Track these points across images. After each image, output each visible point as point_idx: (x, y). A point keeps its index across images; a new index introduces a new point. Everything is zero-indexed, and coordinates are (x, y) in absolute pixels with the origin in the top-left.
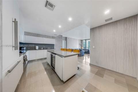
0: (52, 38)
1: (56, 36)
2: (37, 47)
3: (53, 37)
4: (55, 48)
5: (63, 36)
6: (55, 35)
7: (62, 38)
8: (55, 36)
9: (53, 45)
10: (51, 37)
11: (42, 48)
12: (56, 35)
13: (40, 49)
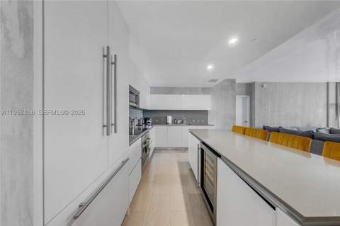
0: (204, 94)
1: (215, 84)
2: (170, 119)
3: (205, 90)
4: (209, 123)
5: (237, 81)
6: (211, 81)
7: (233, 89)
8: (212, 85)
9: (205, 112)
10: (200, 90)
11: (179, 122)
12: (215, 81)
13: (175, 122)
